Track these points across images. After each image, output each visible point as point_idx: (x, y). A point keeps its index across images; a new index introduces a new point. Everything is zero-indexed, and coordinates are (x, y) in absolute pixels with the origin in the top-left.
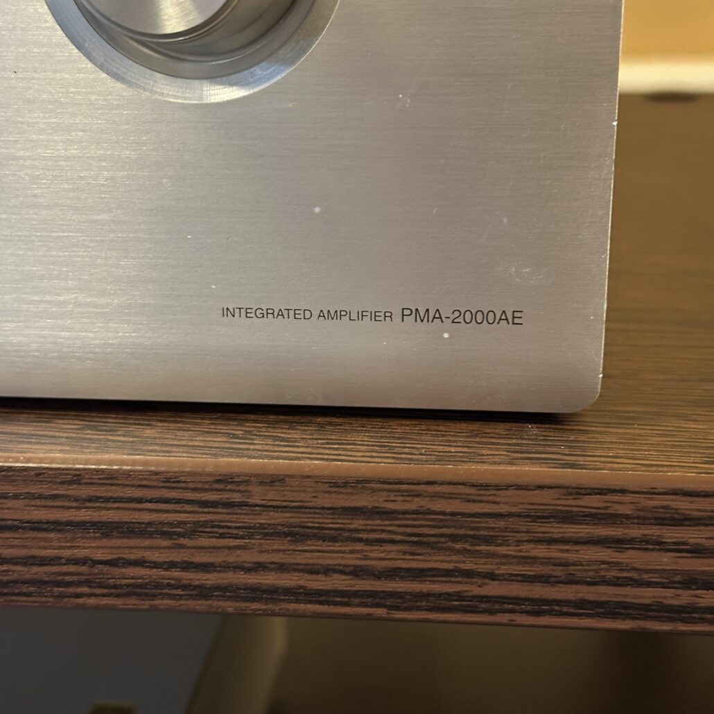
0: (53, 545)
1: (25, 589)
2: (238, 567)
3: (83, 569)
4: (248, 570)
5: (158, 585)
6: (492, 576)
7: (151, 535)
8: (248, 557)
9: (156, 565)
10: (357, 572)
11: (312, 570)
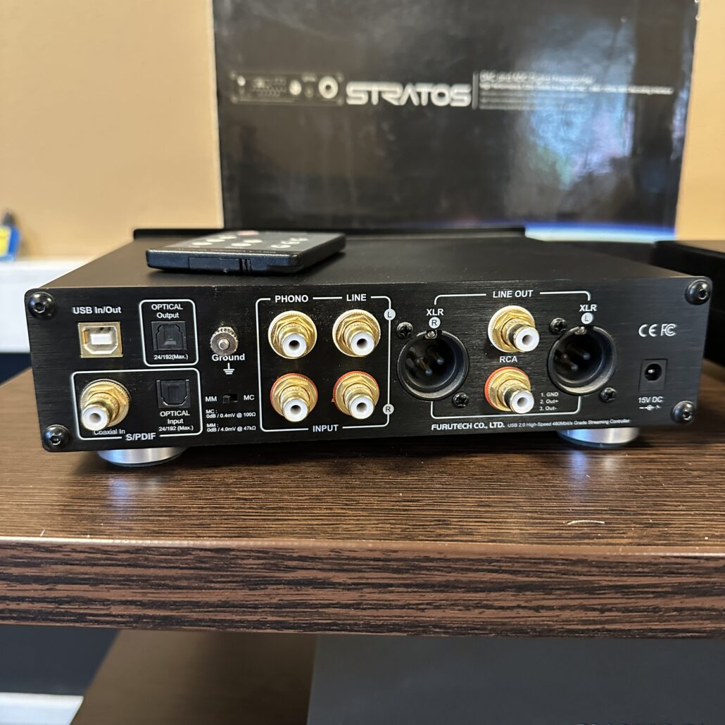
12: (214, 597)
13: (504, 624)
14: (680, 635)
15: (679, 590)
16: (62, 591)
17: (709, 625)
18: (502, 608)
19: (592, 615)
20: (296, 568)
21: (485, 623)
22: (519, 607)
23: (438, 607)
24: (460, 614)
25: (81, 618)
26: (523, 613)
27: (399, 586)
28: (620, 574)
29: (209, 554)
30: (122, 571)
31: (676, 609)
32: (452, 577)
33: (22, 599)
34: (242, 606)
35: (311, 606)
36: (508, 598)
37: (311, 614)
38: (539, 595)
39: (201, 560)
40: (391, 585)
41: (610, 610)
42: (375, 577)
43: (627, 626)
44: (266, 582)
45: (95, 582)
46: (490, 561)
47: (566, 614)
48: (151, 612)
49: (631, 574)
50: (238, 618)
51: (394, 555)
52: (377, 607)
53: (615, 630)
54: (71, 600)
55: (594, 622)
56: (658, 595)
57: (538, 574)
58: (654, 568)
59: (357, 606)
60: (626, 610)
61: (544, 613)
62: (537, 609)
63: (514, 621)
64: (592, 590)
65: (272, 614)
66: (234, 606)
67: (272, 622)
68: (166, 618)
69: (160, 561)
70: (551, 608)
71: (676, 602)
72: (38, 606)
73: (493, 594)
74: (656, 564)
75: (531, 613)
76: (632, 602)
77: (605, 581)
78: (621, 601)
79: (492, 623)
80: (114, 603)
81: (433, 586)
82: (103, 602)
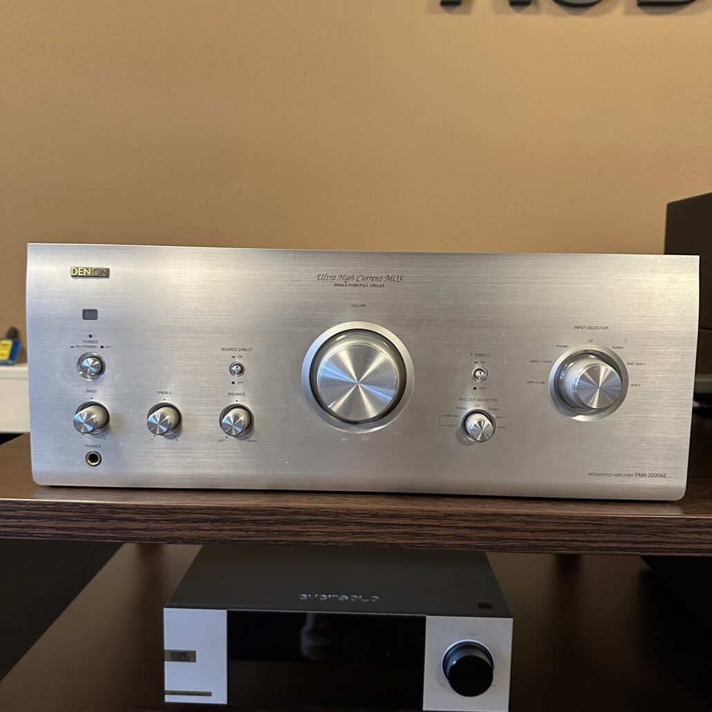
0: (554, 536)
2: (602, 542)
3: (561, 542)
4: (605, 542)
5: (581, 547)
6: (668, 543)
7: (580, 533)
8: (606, 539)
9: (581, 541)
10: (633, 542)
11: (622, 542)
12: (87, 525)
13: (206, 537)
14: (281, 543)
15: (277, 522)
16: (24, 522)
17: (292, 539)
18: (206, 530)
19: (243, 533)
20: (121, 513)
21: (200, 537)
22: (212, 529)
23: (179, 530)
24: (189, 533)
25: (31, 535)
26: (214, 532)
27: (163, 520)
29: (86, 506)
30: (50, 513)
31: (277, 531)
32: (185, 516)
33: (6, 526)
34: (98, 529)
35: (128, 530)
36: (208, 526)
38: (221, 524)
39: (82, 508)
40: (160, 520)
41: (250, 531)
42: (153, 517)
43: (258, 539)
44: (108, 519)
45: (38, 518)
47: (232, 533)
48: (60, 532)
52: (155, 530)
53: (253, 541)
54: (27, 527)
55: (244, 537)
56: (269, 524)
57: (220, 514)
58: (266, 512)
59: (146, 530)
60: (256, 531)
61: (223, 532)
62: (220, 530)
63: (211, 536)
64: (242, 522)
65: (111, 533)
66: (95, 529)
67: (111, 537)
68: (67, 534)
69: (66, 509)
70: (226, 530)
71: (277, 528)
72: (13, 529)
73: (202, 524)
75: (218, 532)
76: (259, 528)
77: (247, 518)
78: (254, 527)
80: (46, 528)
81: (177, 520)
82: (41, 527)
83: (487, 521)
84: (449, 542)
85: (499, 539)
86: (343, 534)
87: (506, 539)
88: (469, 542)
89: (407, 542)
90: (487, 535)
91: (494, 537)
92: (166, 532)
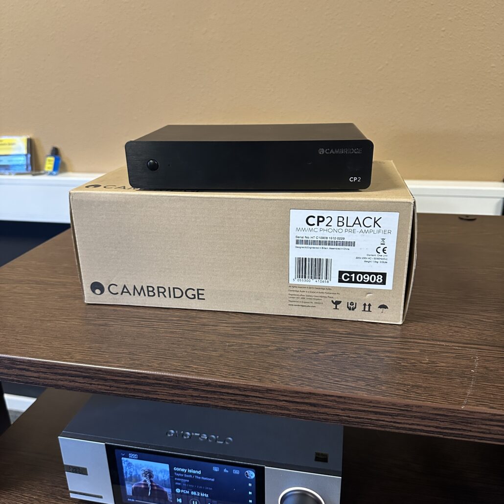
0: (363, 415)
1: (354, 423)
2: (407, 424)
3: (369, 421)
4: (410, 425)
5: (387, 426)
6: (471, 431)
7: (387, 415)
8: (410, 422)
9: (387, 421)
10: (437, 427)
11: (425, 426)
13: (82, 388)
14: (137, 397)
17: (144, 395)
18: (80, 383)
19: (108, 388)
20: (19, 365)
22: (85, 383)
23: (62, 381)
24: (68, 383)
26: (87, 385)
27: (49, 373)
28: (113, 376)
31: (133, 389)
32: (64, 372)
35: (26, 376)
36: (81, 380)
37: (26, 379)
38: (90, 380)
40: (47, 372)
41: (113, 387)
42: (42, 369)
43: (119, 393)
44: (12, 368)
46: (74, 368)
47: (100, 387)
49: (116, 376)
50: (6, 378)
51: (46, 364)
52: (45, 379)
53: (116, 394)
55: (109, 390)
56: (126, 384)
57: (88, 373)
59: (38, 378)
60: (117, 387)
61: (93, 385)
62: (91, 384)
63: (85, 387)
64: (106, 380)
65: (15, 377)
67: (16, 380)
70: (95, 384)
71: (132, 386)
73: (77, 378)
74: (123, 374)
75: (89, 385)
76: (118, 385)
77: (109, 377)
78: (116, 385)
79: (79, 387)
81: (59, 374)
83: (302, 398)
84: (270, 410)
85: (314, 412)
86: (185, 396)
87: (320, 413)
88: (288, 412)
89: (236, 406)
90: (303, 408)
91: (309, 411)
92: (53, 381)
